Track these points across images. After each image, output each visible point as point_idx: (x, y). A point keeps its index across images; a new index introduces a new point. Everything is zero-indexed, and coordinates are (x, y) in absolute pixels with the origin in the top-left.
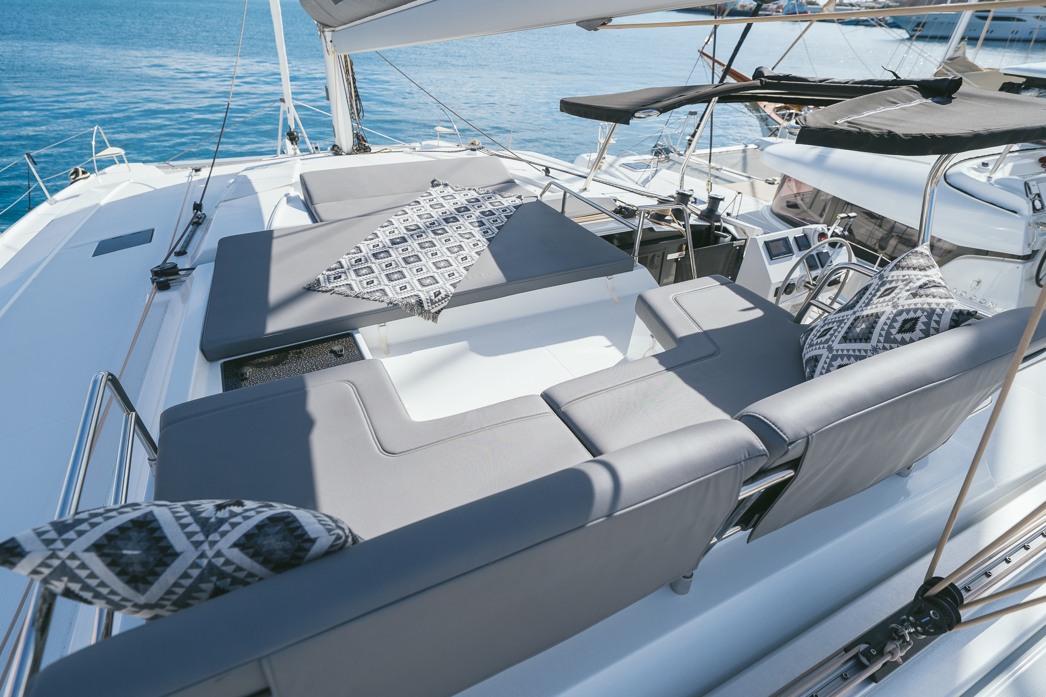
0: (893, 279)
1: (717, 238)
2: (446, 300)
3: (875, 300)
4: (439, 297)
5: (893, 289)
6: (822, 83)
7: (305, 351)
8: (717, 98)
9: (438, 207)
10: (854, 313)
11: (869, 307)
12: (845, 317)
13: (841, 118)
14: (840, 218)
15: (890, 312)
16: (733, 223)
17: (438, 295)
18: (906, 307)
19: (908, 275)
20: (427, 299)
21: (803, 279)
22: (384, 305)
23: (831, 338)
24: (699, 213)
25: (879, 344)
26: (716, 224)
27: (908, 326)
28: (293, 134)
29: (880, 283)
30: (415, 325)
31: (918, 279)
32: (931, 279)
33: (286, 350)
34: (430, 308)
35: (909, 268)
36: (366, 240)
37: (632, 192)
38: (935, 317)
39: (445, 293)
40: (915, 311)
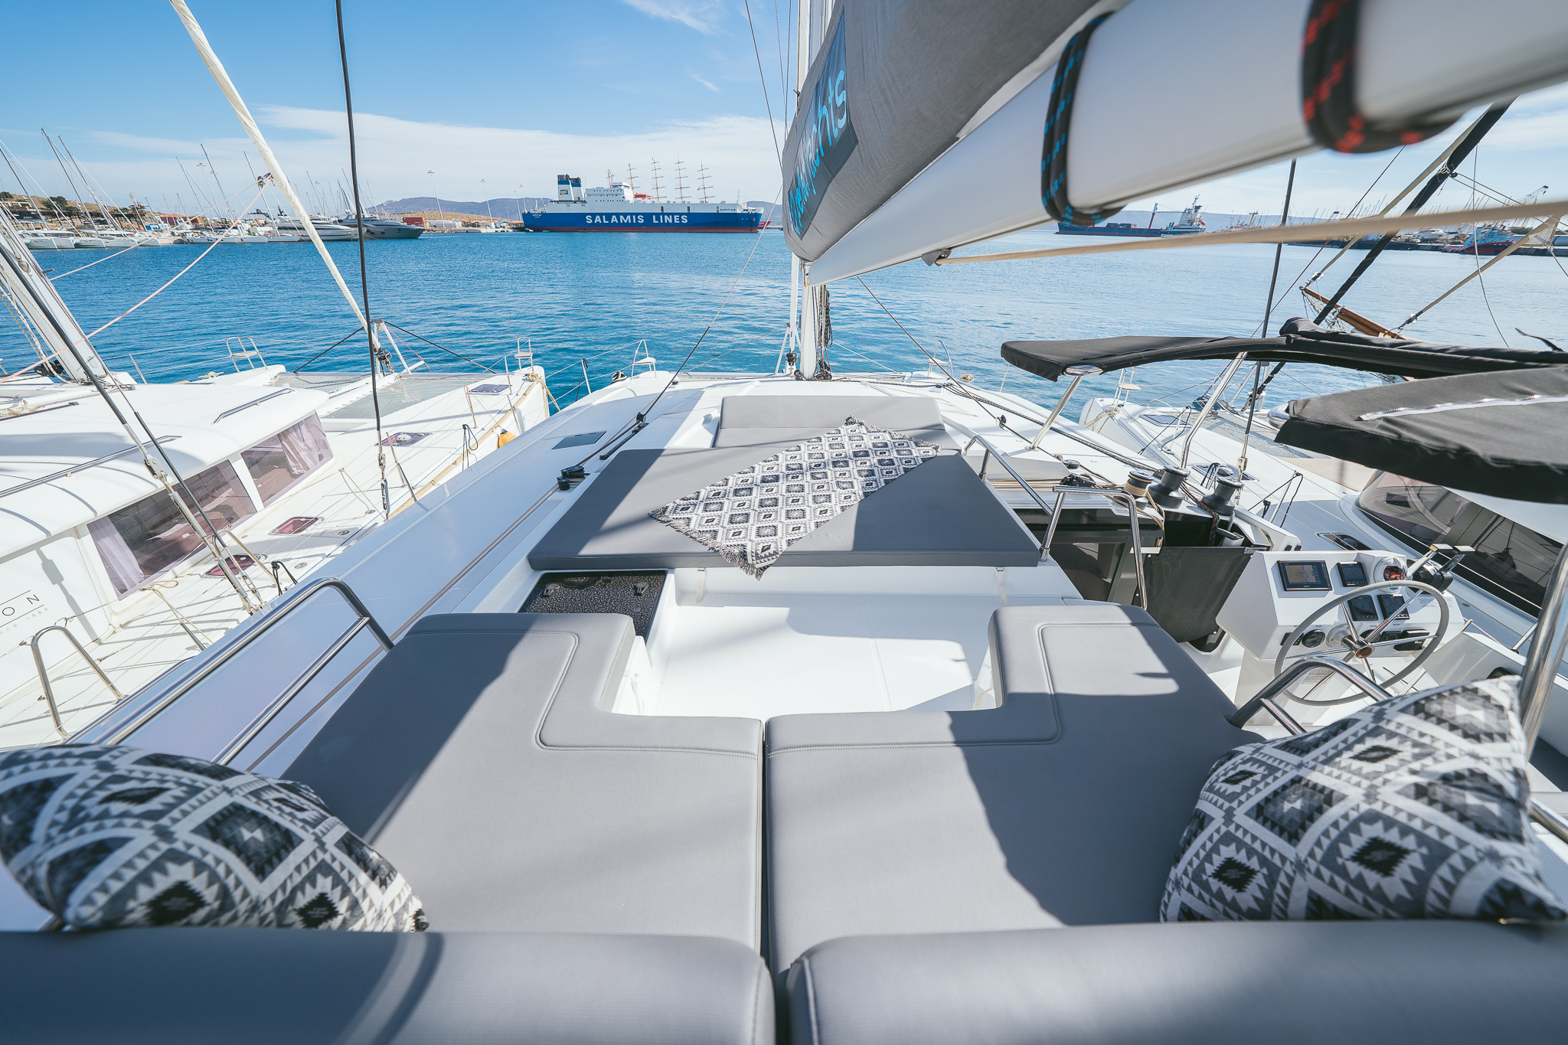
0: (1398, 731)
1: (1220, 539)
2: (774, 557)
3: (1345, 759)
4: (767, 553)
5: (1387, 753)
6: (1395, 349)
7: (614, 580)
8: (1246, 353)
9: (837, 447)
10: (1300, 766)
11: (1327, 769)
12: (1282, 766)
13: (1374, 410)
14: (1435, 550)
15: (1353, 804)
16: (1251, 521)
17: (765, 550)
18: (1389, 812)
19: (1432, 737)
20: (752, 552)
21: (1341, 629)
22: (705, 549)
23: (1241, 794)
24: (1200, 498)
25: (1310, 860)
26: (1222, 518)
27: (1378, 856)
28: (792, 356)
29: (1371, 726)
30: (733, 577)
31: (1450, 757)
32: (1482, 767)
33: (598, 575)
34: (755, 562)
35: (1440, 721)
36: (740, 473)
37: (1113, 457)
38: (1444, 871)
39: (775, 549)
40: (1405, 831)
